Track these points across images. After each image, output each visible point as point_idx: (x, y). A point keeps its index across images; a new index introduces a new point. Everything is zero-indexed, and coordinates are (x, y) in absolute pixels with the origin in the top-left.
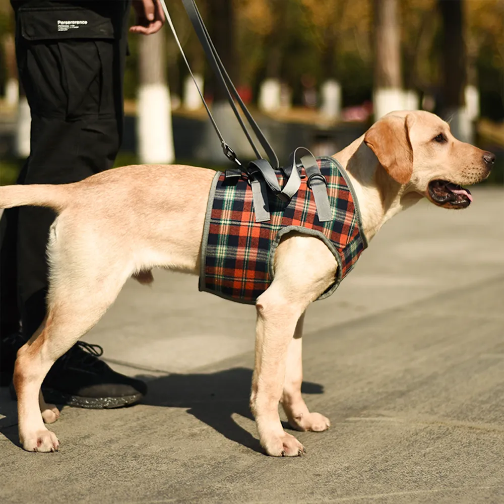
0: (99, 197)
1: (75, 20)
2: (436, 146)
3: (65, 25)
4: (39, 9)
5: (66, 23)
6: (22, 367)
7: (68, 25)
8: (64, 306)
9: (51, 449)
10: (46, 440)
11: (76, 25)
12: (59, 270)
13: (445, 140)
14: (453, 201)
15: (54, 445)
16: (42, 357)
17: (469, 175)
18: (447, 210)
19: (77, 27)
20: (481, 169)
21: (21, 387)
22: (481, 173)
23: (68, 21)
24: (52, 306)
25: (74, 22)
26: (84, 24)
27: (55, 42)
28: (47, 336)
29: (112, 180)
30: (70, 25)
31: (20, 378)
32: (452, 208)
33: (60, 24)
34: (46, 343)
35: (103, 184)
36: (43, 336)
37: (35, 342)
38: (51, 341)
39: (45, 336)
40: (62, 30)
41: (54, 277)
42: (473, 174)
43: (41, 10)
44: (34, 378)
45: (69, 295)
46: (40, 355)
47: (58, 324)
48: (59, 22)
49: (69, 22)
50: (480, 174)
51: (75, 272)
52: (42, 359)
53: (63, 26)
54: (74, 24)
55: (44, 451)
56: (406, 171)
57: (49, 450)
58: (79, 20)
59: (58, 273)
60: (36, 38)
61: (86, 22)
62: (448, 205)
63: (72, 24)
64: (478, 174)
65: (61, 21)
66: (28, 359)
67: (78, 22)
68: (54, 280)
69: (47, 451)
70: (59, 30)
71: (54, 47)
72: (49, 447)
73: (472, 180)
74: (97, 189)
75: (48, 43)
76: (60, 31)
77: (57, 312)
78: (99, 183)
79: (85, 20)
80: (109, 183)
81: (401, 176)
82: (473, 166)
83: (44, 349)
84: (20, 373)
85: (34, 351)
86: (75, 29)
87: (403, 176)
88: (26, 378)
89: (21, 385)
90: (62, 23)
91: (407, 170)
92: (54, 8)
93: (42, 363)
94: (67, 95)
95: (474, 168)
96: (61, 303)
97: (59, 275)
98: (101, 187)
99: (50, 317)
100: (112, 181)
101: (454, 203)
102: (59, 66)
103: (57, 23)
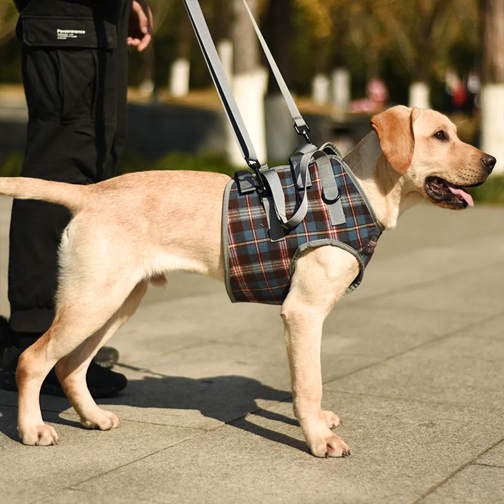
0: (113, 202)
1: (74, 29)
2: (436, 143)
3: (64, 33)
4: (40, 17)
5: (66, 31)
6: (26, 363)
7: (67, 33)
8: (72, 308)
9: (52, 442)
10: (46, 434)
11: (74, 34)
12: (68, 272)
13: (447, 139)
14: (449, 201)
15: (54, 438)
16: (46, 355)
17: (464, 176)
18: (442, 209)
19: (76, 37)
20: (477, 172)
21: (24, 382)
22: (477, 176)
23: (67, 29)
24: (59, 306)
25: (72, 31)
26: (82, 34)
27: (54, 49)
28: (53, 335)
29: (126, 185)
30: (68, 34)
31: (23, 374)
32: (447, 208)
33: (59, 33)
34: (51, 341)
35: (118, 189)
36: (49, 335)
37: (40, 339)
38: (57, 340)
39: (51, 335)
40: (61, 38)
41: (63, 278)
42: (468, 176)
43: (42, 19)
44: (37, 375)
45: (78, 298)
46: (45, 353)
47: (65, 325)
48: (59, 31)
49: (68, 31)
50: (475, 176)
51: (84, 275)
52: (46, 357)
53: (63, 34)
54: (72, 33)
55: (45, 444)
56: (404, 161)
57: (50, 443)
58: (78, 30)
59: (67, 275)
60: (36, 45)
61: (84, 32)
62: (444, 204)
63: (71, 33)
64: (474, 176)
65: (61, 29)
66: (33, 356)
67: (76, 32)
68: (63, 281)
69: (48, 444)
70: (59, 38)
71: (53, 54)
72: (50, 440)
73: (468, 182)
74: (111, 195)
75: (47, 49)
76: (59, 40)
77: (65, 313)
78: (114, 188)
79: (83, 30)
80: (124, 189)
81: (400, 164)
82: (470, 167)
83: (50, 347)
84: (24, 369)
85: (38, 348)
86: (74, 38)
87: (401, 166)
88: (29, 375)
89: (24, 380)
90: (62, 31)
91: (406, 160)
92: (55, 17)
93: (46, 360)
94: (62, 100)
95: (470, 170)
96: (70, 304)
97: (68, 276)
98: (116, 192)
99: (57, 318)
100: (127, 187)
101: (449, 202)
102: (57, 72)
103: (56, 31)
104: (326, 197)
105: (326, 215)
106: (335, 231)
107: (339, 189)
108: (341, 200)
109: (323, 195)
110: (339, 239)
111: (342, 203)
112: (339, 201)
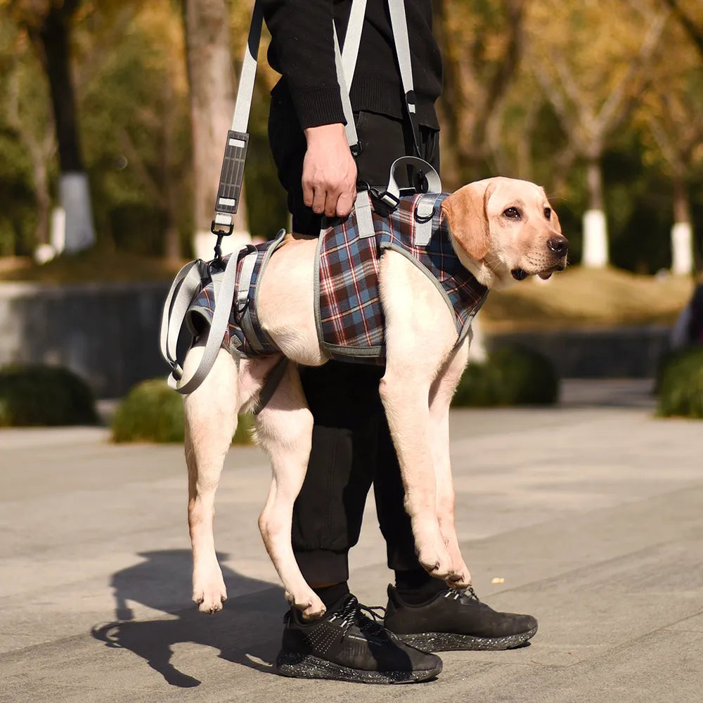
104: (419, 214)
105: (412, 231)
106: (418, 251)
107: (434, 209)
108: (433, 221)
109: (416, 210)
110: (421, 261)
111: (433, 224)
112: (430, 222)
